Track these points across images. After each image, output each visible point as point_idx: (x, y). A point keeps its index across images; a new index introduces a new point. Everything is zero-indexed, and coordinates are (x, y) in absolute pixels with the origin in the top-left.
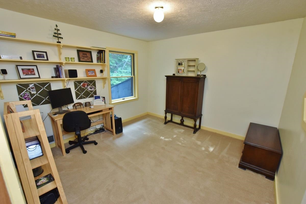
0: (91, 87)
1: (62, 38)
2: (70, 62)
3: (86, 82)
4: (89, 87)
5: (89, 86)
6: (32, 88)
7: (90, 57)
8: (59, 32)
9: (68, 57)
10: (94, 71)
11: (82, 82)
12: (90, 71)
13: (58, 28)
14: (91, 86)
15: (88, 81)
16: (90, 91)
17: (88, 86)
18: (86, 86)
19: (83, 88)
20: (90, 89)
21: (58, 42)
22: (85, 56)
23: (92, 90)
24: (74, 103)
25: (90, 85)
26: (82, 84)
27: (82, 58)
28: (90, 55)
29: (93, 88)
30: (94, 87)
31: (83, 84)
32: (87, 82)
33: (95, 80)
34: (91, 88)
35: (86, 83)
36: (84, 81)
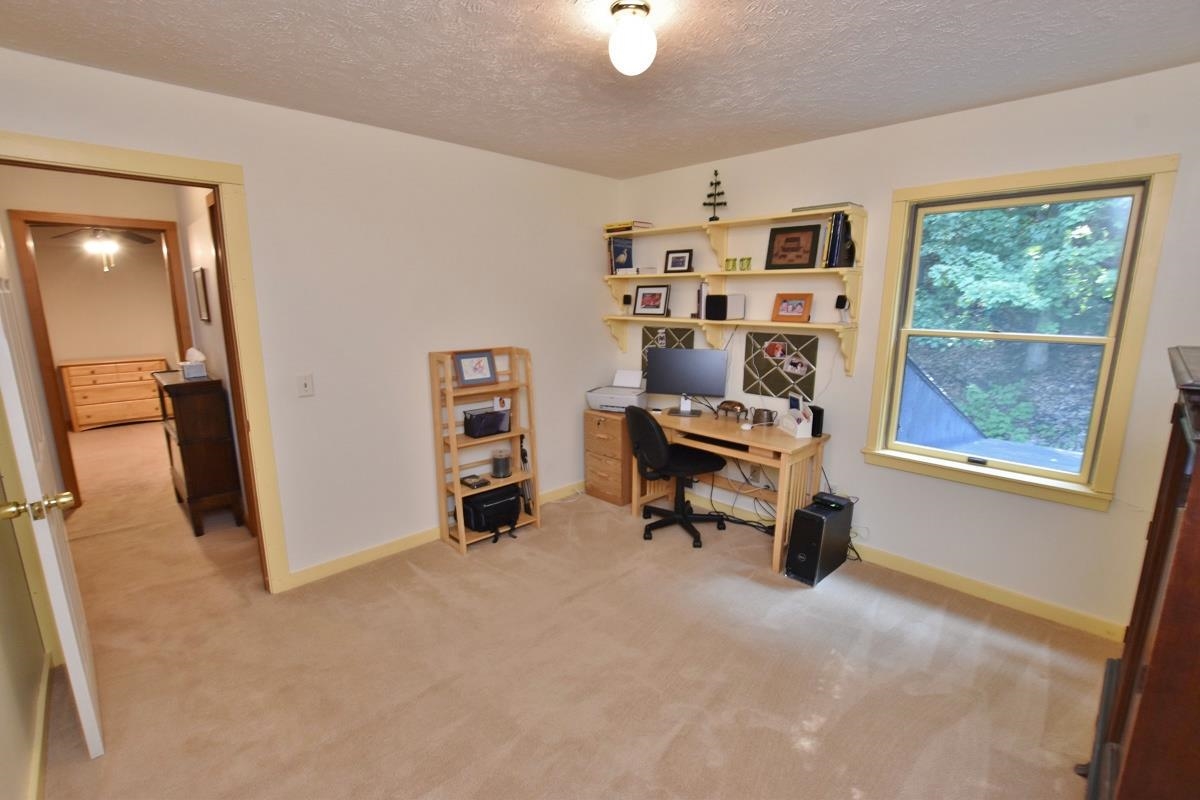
0: (795, 360)
1: (725, 204)
2: (738, 272)
3: (780, 339)
4: (787, 359)
5: (789, 354)
6: (662, 338)
7: (808, 247)
8: (719, 190)
9: (734, 257)
10: (806, 299)
11: (768, 336)
12: (791, 299)
13: (719, 178)
14: (796, 356)
15: (787, 336)
16: (789, 374)
17: (783, 354)
18: (778, 355)
19: (767, 359)
20: (789, 368)
21: (711, 219)
22: (793, 245)
23: (798, 371)
24: (724, 400)
25: (792, 351)
26: (767, 344)
27: (781, 253)
28: (810, 240)
29: (802, 366)
30: (806, 361)
31: (770, 345)
32: (784, 341)
33: (819, 336)
34: (794, 365)
35: (779, 345)
36: (774, 335)
